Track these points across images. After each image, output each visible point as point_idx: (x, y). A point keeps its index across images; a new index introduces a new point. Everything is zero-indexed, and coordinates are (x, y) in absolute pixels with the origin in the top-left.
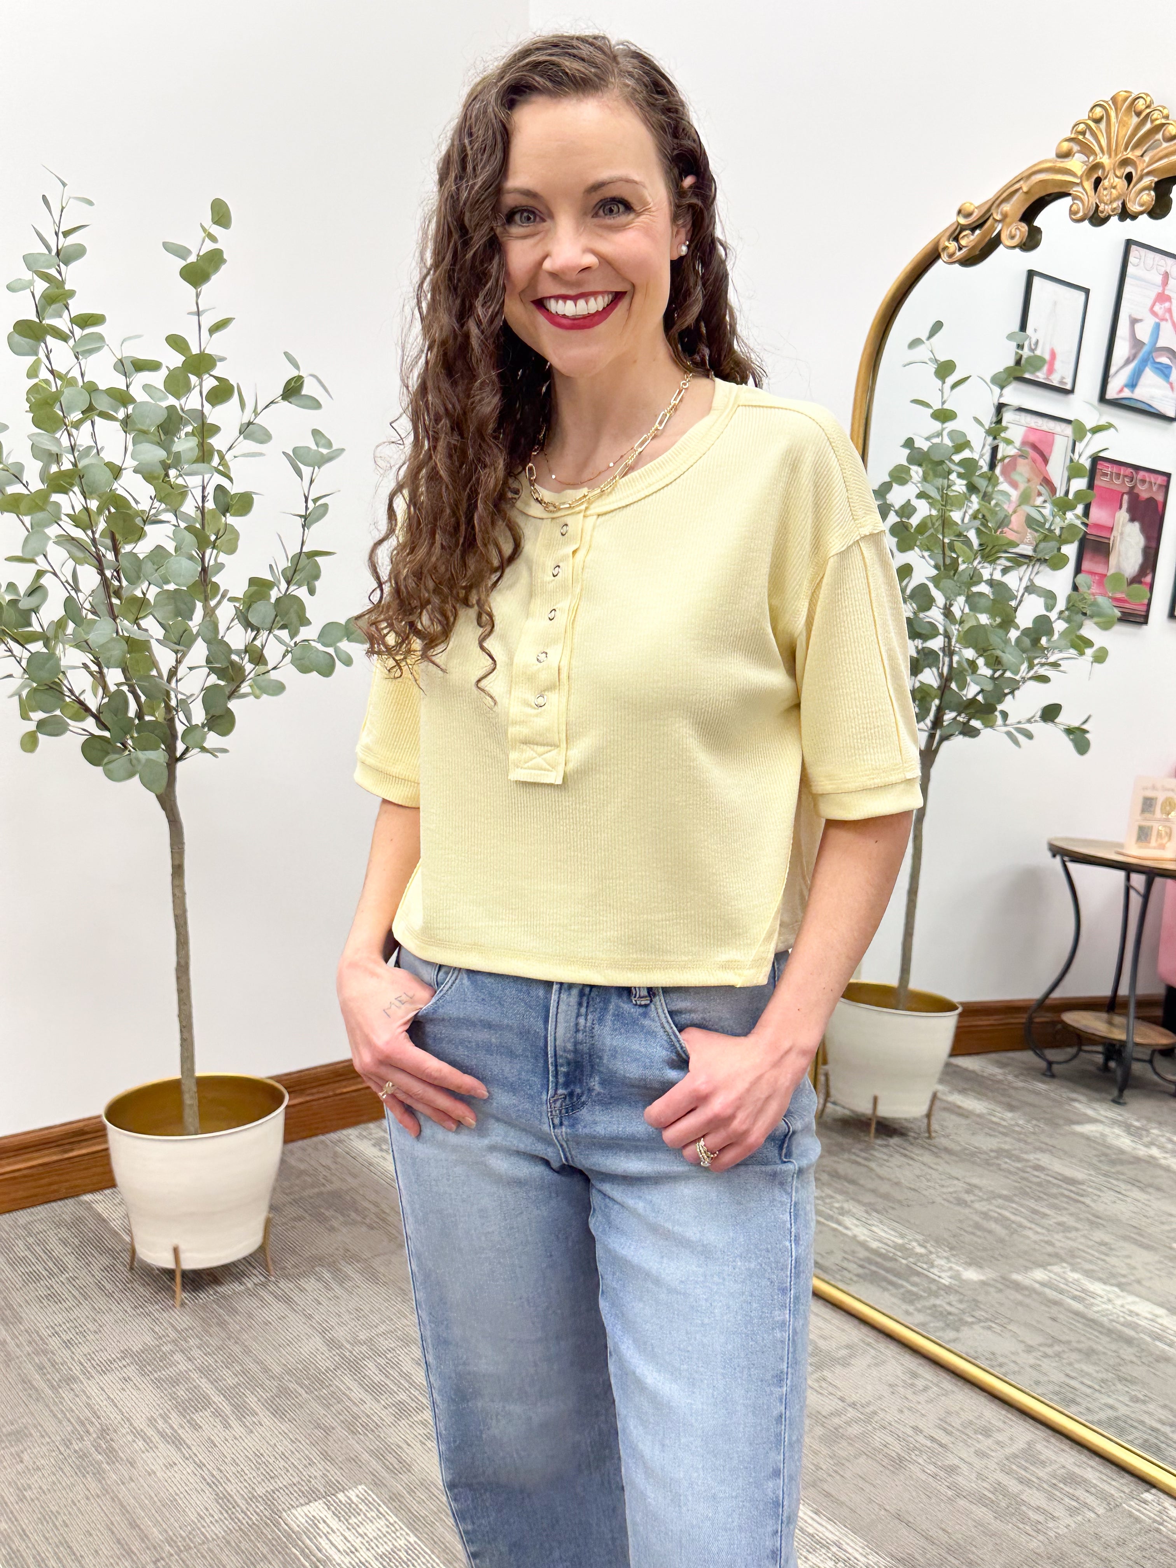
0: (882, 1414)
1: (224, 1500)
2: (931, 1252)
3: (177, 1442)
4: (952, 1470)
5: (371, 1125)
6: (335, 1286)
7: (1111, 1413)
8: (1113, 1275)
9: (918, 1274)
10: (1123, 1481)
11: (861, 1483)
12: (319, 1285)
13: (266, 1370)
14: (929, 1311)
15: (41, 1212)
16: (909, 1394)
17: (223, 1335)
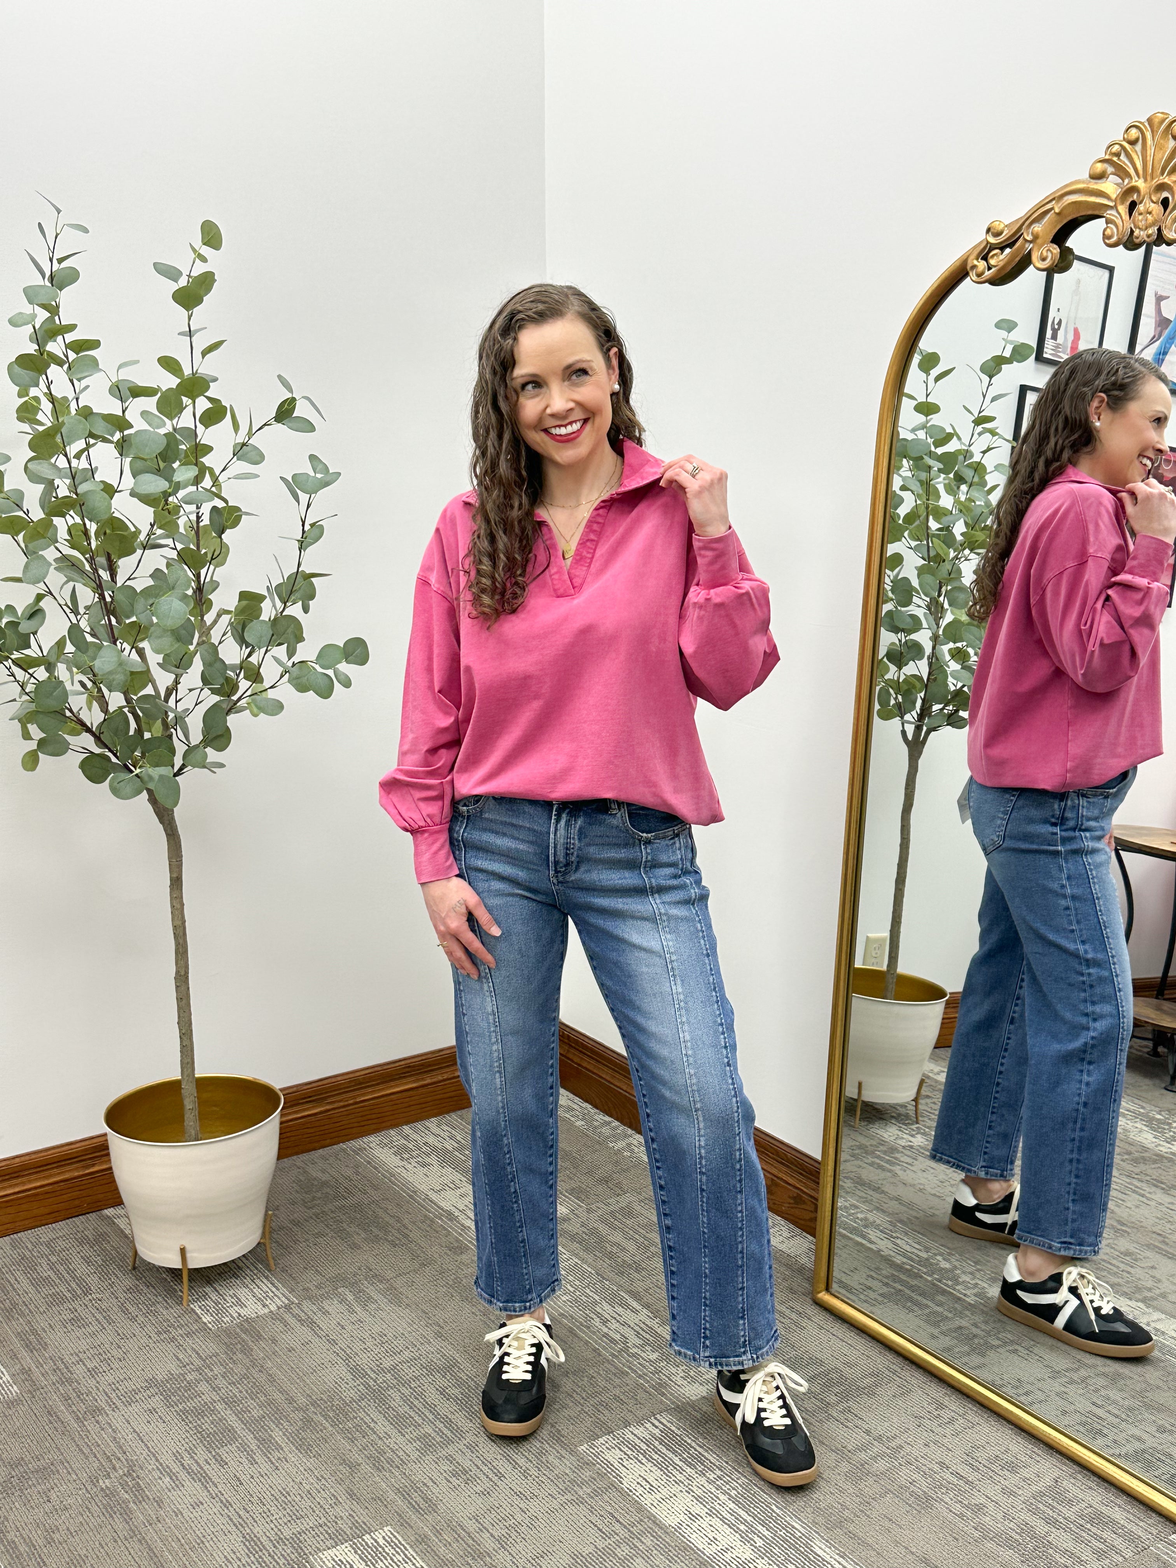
0: (908, 1449)
1: (252, 1542)
2: (955, 1267)
3: (204, 1479)
4: (979, 1509)
5: (392, 1132)
6: (358, 1309)
7: (1137, 1445)
8: (1138, 1289)
9: (944, 1292)
10: (1150, 1521)
11: (887, 1524)
12: (342, 1308)
13: (291, 1400)
14: (954, 1335)
15: (62, 1228)
16: (934, 1425)
17: (247, 1361)
